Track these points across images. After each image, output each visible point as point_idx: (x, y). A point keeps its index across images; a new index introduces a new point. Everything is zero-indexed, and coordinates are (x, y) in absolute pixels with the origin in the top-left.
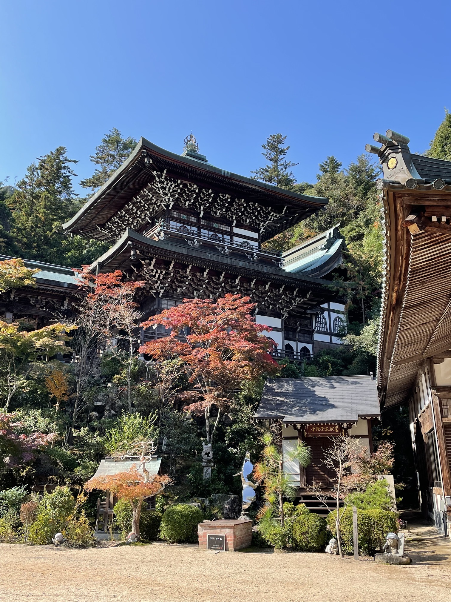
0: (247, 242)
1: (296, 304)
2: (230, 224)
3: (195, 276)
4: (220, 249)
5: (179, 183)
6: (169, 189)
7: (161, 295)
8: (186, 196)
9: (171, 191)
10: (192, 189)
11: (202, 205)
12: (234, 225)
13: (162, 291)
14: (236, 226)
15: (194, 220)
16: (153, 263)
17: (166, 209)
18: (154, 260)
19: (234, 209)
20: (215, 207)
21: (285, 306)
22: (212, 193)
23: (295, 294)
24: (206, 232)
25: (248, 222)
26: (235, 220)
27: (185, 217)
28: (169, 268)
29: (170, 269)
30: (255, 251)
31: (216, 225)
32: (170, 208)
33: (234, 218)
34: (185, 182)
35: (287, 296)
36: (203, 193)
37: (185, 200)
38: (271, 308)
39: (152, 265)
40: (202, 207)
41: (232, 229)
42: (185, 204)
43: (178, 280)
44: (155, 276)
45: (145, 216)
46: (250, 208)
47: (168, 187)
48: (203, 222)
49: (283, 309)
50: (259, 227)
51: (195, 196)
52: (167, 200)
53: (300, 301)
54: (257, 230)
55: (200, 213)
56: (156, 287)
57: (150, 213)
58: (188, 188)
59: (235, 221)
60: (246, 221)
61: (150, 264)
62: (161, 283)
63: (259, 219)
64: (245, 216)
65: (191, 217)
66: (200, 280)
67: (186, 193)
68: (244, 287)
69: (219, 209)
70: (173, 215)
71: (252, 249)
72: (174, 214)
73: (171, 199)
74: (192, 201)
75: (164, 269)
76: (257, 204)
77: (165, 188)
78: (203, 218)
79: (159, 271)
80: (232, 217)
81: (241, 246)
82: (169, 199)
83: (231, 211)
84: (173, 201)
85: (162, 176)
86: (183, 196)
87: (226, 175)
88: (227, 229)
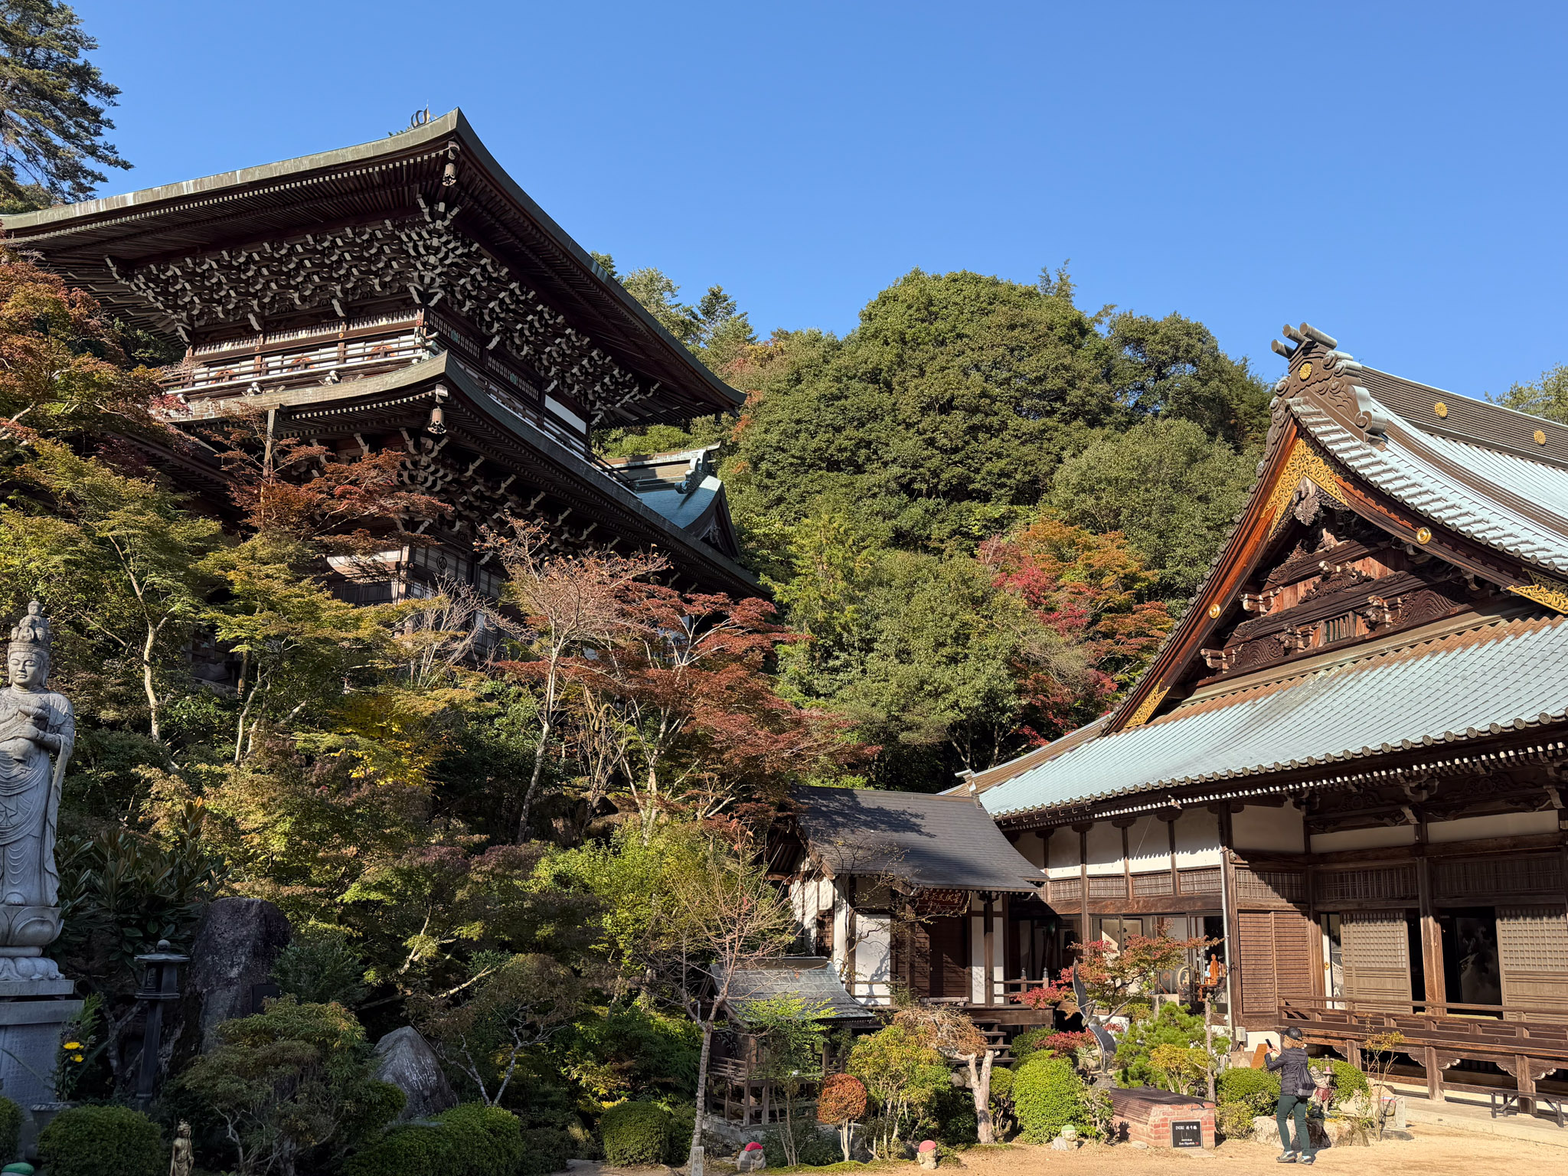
2: (541, 384)
5: (472, 248)
6: (446, 257)
7: (421, 528)
8: (472, 286)
9: (447, 262)
10: (495, 275)
11: (499, 319)
12: (549, 389)
13: (428, 521)
14: (551, 395)
15: (473, 349)
16: (437, 449)
17: (417, 301)
18: (444, 442)
19: (558, 353)
20: (522, 336)
22: (533, 300)
25: (574, 391)
26: (553, 377)
27: (455, 337)
28: (467, 469)
29: (468, 473)
31: (513, 378)
32: (432, 304)
33: (552, 373)
36: (513, 294)
37: (469, 297)
39: (433, 454)
40: (496, 327)
41: (542, 400)
42: (462, 304)
45: (315, 291)
47: (444, 249)
48: (492, 363)
50: (592, 408)
52: (427, 280)
54: (587, 417)
55: (489, 340)
57: (345, 291)
59: (553, 384)
60: (570, 387)
61: (430, 450)
63: (595, 392)
64: (574, 375)
65: (467, 343)
67: (474, 279)
69: (528, 343)
72: (435, 321)
75: (455, 468)
76: (609, 358)
77: (437, 250)
78: (494, 353)
80: (549, 370)
82: (433, 280)
83: (550, 355)
84: (441, 287)
85: (444, 218)
88: (533, 393)
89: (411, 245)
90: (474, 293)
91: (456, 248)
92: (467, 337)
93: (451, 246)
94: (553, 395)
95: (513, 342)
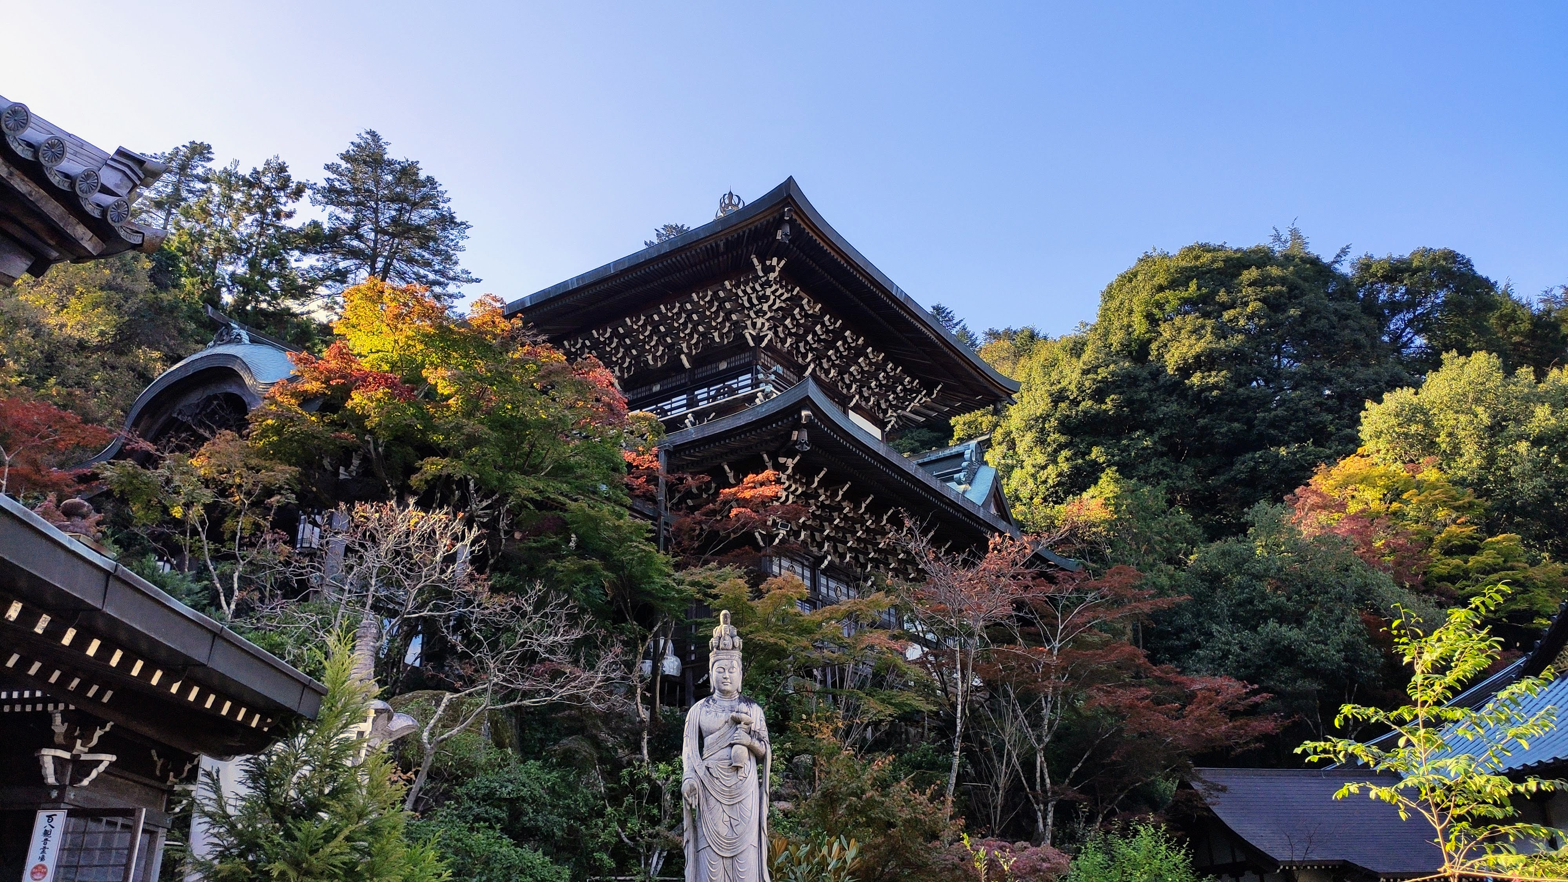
2: (843, 400)
6: (774, 303)
7: (777, 542)
8: (793, 324)
9: (775, 307)
10: (810, 312)
11: (812, 350)
12: (852, 404)
13: (781, 534)
14: (853, 409)
17: (752, 344)
18: (795, 458)
25: (870, 403)
26: (854, 394)
29: (813, 484)
33: (852, 390)
46: (885, 373)
47: (772, 297)
50: (885, 416)
52: (759, 324)
54: (881, 424)
56: (769, 523)
59: (856, 397)
60: (867, 400)
63: (888, 401)
64: (870, 388)
65: (788, 373)
72: (764, 359)
73: (767, 325)
76: (900, 369)
77: (767, 298)
80: (851, 387)
82: (763, 324)
83: (851, 374)
85: (774, 270)
89: (745, 298)
90: (793, 331)
91: (782, 294)
92: (788, 369)
93: (777, 294)
95: (822, 368)
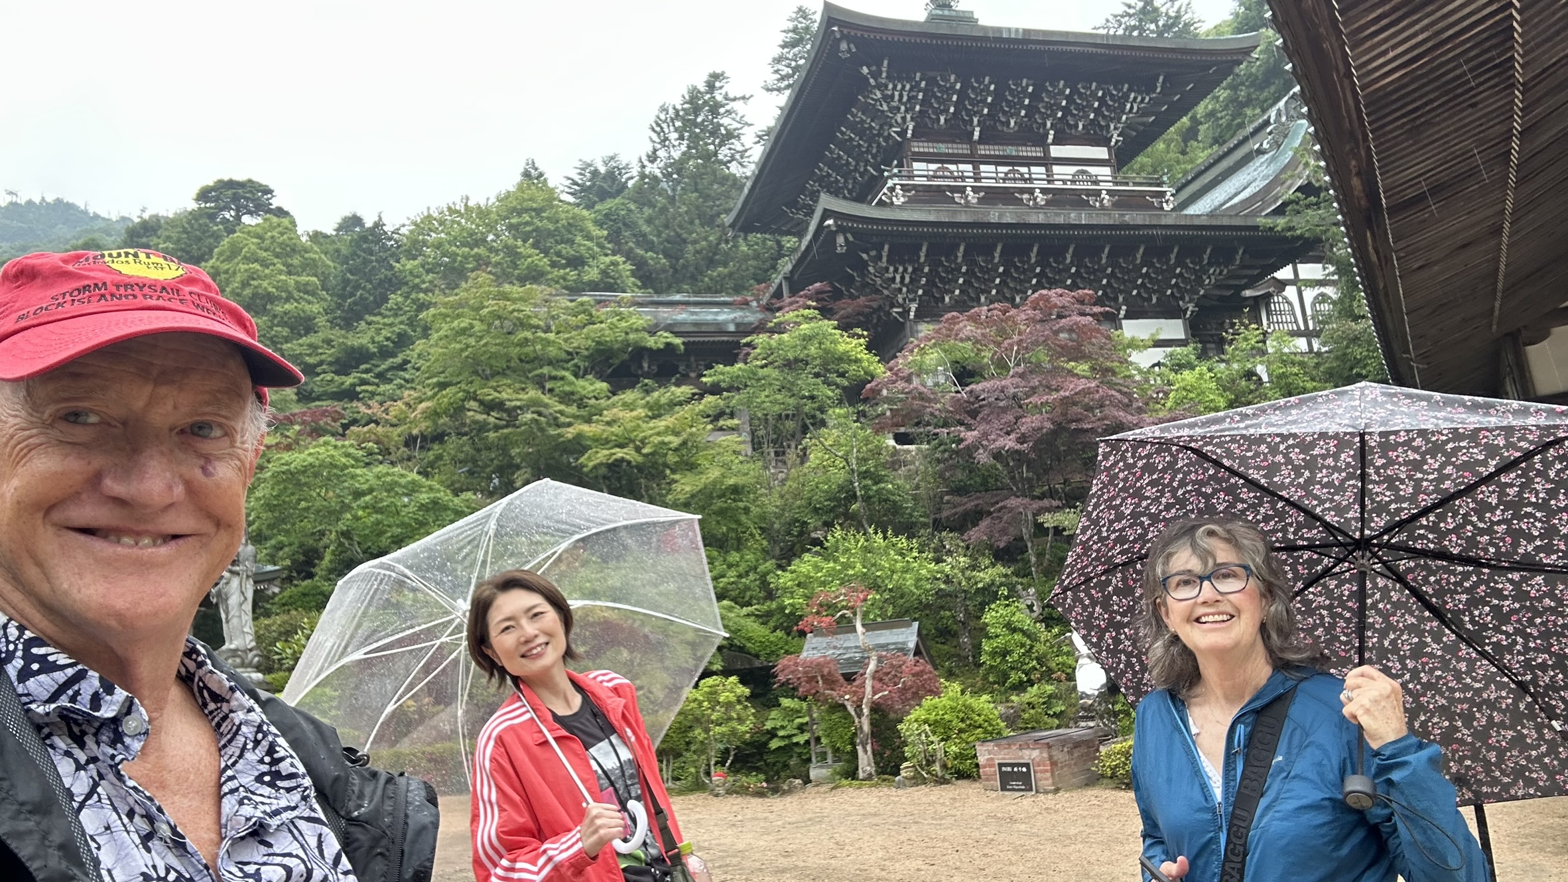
0: (1084, 172)
1: (1213, 281)
2: (1041, 142)
3: (975, 262)
4: (1026, 196)
5: (917, 79)
6: (901, 96)
7: (912, 314)
8: (938, 103)
9: (905, 99)
10: (948, 85)
11: (975, 113)
12: (1050, 139)
13: (914, 307)
14: (1055, 143)
15: (964, 149)
16: (885, 254)
17: (901, 140)
18: (886, 247)
19: (1046, 108)
20: (1005, 113)
21: (1187, 291)
22: (990, 83)
23: (1205, 262)
24: (992, 168)
25: (1081, 127)
26: (1051, 128)
27: (943, 148)
28: (919, 257)
29: (922, 260)
30: (1103, 186)
31: (1011, 150)
32: (909, 135)
33: (1049, 124)
34: (931, 74)
35: (1187, 267)
36: (973, 88)
37: (938, 112)
38: (1154, 300)
39: (884, 259)
40: (975, 120)
41: (1047, 152)
42: (939, 120)
43: (942, 279)
44: (894, 279)
45: (866, 166)
46: (1080, 95)
47: (897, 93)
48: (983, 150)
49: (1182, 298)
50: (1108, 132)
51: (955, 98)
52: (899, 120)
53: (1220, 273)
54: (1104, 141)
55: (973, 134)
56: (900, 301)
57: (874, 157)
58: (939, 86)
59: (1052, 132)
60: (1076, 126)
61: (880, 258)
62: (908, 291)
63: (1104, 117)
64: (1073, 115)
65: (955, 146)
66: (988, 271)
67: (936, 98)
68: (1086, 267)
69: (1012, 116)
70: (916, 150)
71: (1096, 182)
72: (918, 147)
73: (908, 117)
74: (952, 110)
75: (911, 261)
76: (1094, 85)
77: (892, 96)
78: (982, 140)
79: (901, 269)
80: (1045, 125)
81: (1073, 182)
82: (904, 119)
83: (1040, 112)
84: (912, 119)
85: (881, 73)
86: (931, 105)
87: (1013, 36)
88: (1037, 152)
90: (942, 108)
92: (953, 142)
94: (1057, 142)
